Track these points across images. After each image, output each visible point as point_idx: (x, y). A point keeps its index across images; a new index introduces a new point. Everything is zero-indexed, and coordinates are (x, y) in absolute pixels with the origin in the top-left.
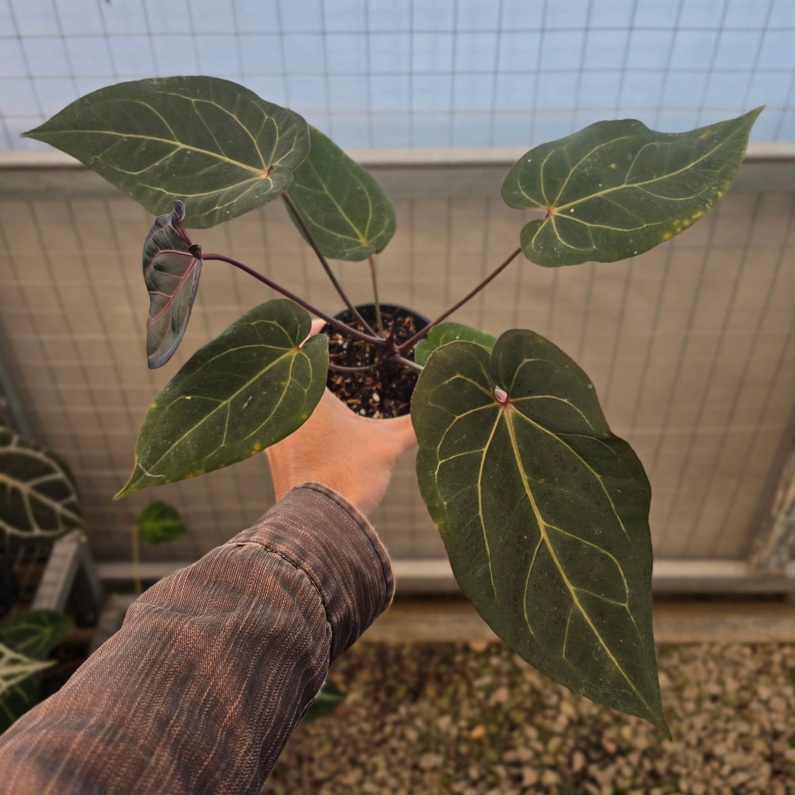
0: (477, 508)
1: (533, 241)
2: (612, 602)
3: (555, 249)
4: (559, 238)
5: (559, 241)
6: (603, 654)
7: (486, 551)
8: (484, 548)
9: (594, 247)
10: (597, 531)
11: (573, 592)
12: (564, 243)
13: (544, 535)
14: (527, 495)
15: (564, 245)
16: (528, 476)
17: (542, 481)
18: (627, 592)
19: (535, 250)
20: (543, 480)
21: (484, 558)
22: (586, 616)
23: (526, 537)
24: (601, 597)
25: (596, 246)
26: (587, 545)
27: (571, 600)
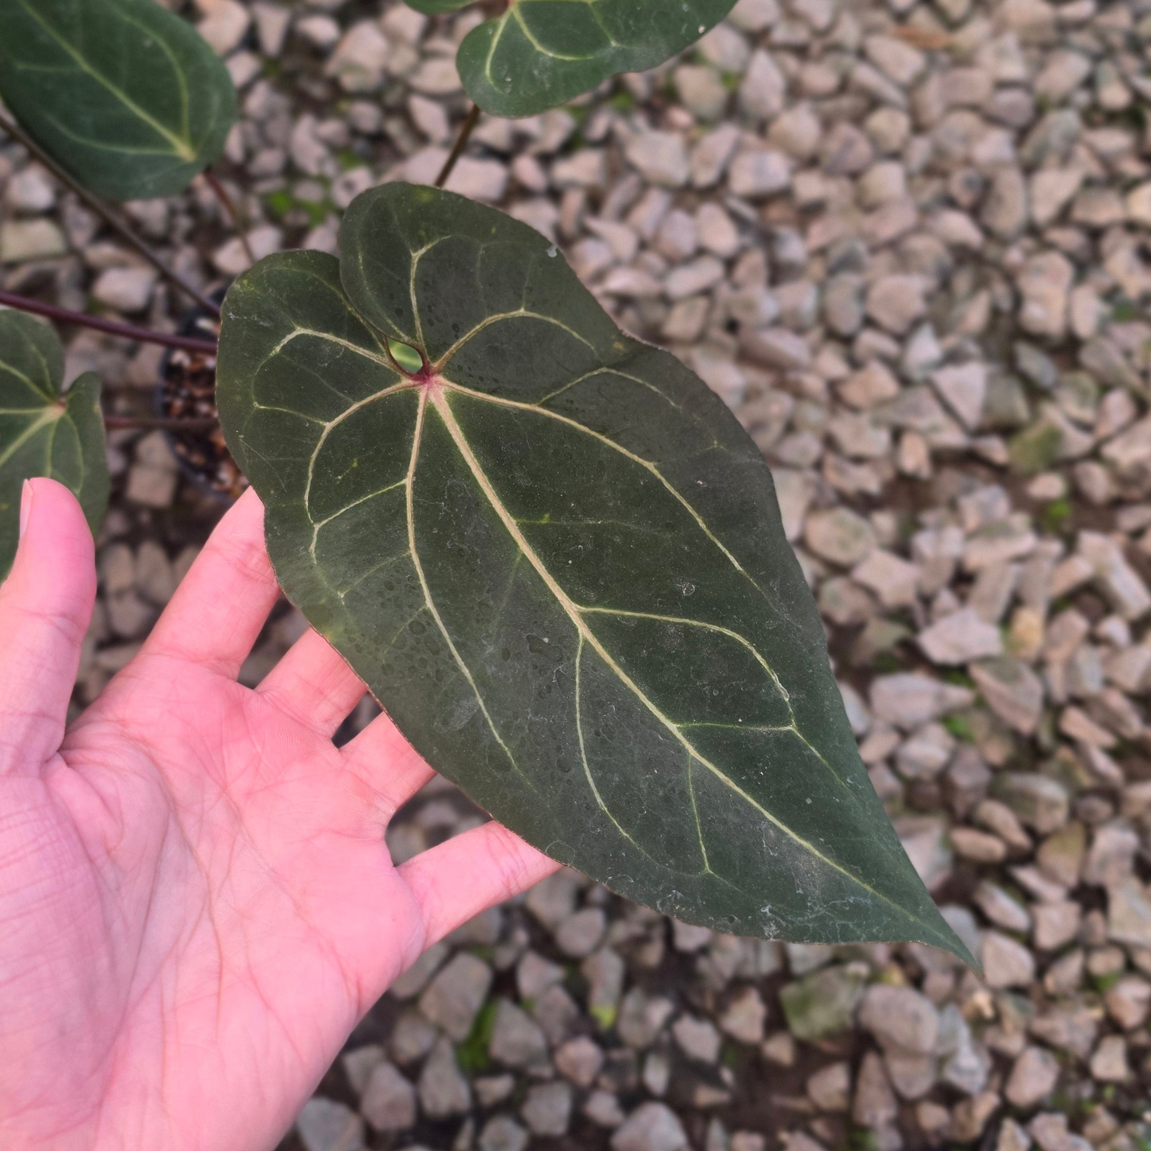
0: (421, 596)
1: (488, 71)
2: (763, 729)
3: (536, 72)
4: (539, 48)
5: (539, 54)
6: (784, 841)
7: (463, 675)
8: (456, 669)
9: (614, 44)
10: (686, 588)
11: (679, 736)
12: (551, 55)
13: (584, 631)
14: (524, 556)
15: (553, 59)
16: (515, 518)
17: (545, 520)
18: (787, 700)
19: (496, 89)
20: (547, 516)
21: (461, 690)
22: (721, 776)
23: (546, 640)
24: (739, 726)
25: (617, 40)
26: (675, 624)
27: (681, 750)
